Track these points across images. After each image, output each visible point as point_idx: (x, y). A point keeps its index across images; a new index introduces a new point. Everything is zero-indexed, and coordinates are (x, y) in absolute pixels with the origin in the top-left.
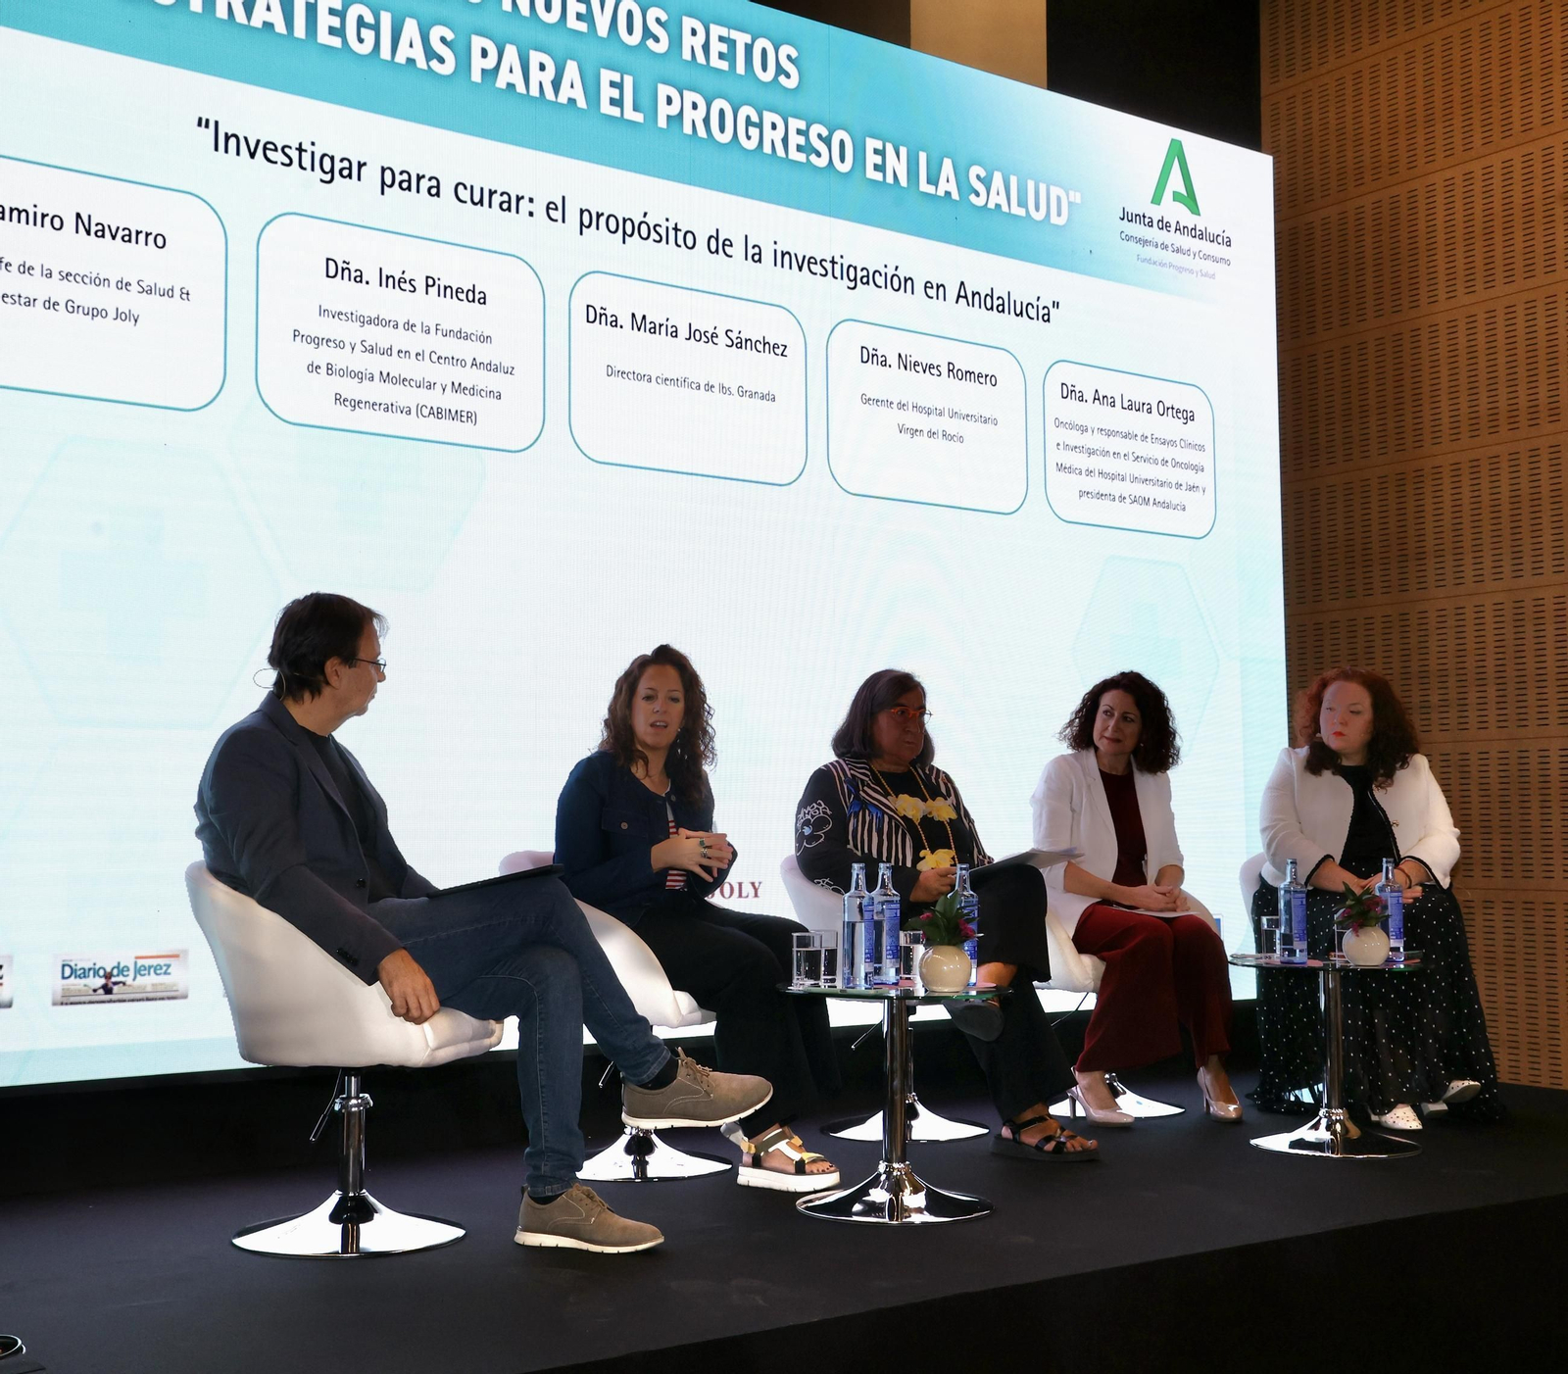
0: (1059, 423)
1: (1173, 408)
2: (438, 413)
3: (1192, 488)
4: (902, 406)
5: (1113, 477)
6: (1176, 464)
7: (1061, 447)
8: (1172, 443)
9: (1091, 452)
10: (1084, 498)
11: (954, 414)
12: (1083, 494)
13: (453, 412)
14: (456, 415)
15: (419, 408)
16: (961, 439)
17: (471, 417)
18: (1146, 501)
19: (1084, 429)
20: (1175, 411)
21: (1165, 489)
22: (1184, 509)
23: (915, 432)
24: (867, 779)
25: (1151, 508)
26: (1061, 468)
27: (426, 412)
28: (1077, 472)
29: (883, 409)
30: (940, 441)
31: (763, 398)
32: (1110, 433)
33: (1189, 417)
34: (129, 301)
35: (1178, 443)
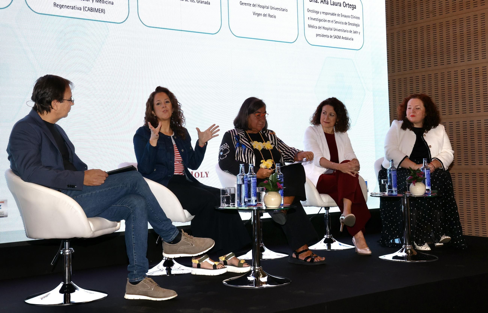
0: (309, 11)
1: (348, 4)
2: (91, 10)
3: (355, 32)
4: (254, 5)
5: (328, 29)
6: (350, 24)
7: (310, 19)
8: (348, 17)
9: (320, 20)
10: (318, 37)
11: (272, 8)
12: (317, 35)
13: (97, 9)
14: (98, 10)
15: (84, 8)
16: (275, 17)
17: (103, 11)
18: (339, 37)
19: (317, 12)
20: (349, 5)
21: (346, 33)
22: (353, 40)
23: (259, 15)
24: (243, 136)
25: (341, 40)
26: (310, 26)
27: (87, 9)
28: (315, 27)
29: (248, 7)
30: (268, 18)
31: (205, 3)
32: (327, 14)
33: (354, 7)
35: (350, 16)
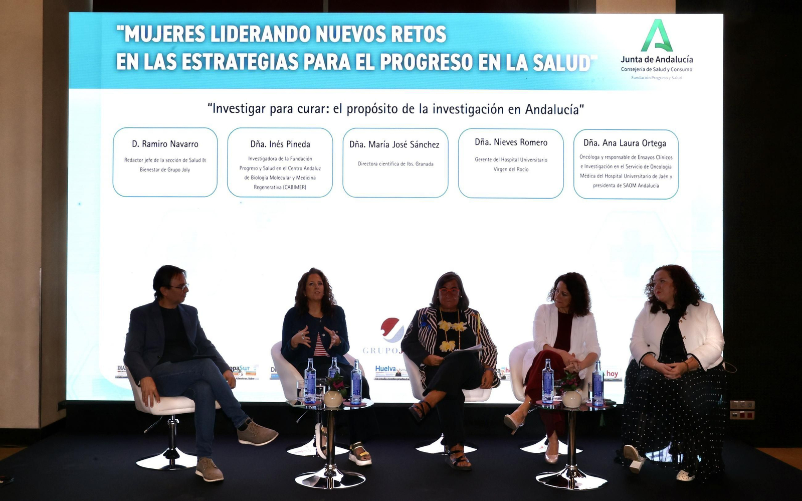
0: (582, 157)
1: (652, 142)
2: (291, 187)
3: (663, 177)
4: (496, 160)
5: (614, 177)
6: (653, 167)
7: (584, 167)
8: (652, 158)
9: (600, 167)
10: (597, 188)
11: (523, 160)
12: (595, 186)
13: (297, 186)
14: (299, 187)
15: (284, 187)
16: (527, 170)
17: (304, 187)
18: (634, 185)
19: (597, 158)
20: (653, 143)
21: (647, 179)
22: (658, 187)
23: (502, 170)
25: (637, 188)
26: (582, 176)
27: (287, 187)
28: (592, 176)
29: (487, 162)
30: (516, 172)
31: (427, 165)
32: (612, 158)
33: (662, 145)
34: (188, 165)
35: (655, 157)
